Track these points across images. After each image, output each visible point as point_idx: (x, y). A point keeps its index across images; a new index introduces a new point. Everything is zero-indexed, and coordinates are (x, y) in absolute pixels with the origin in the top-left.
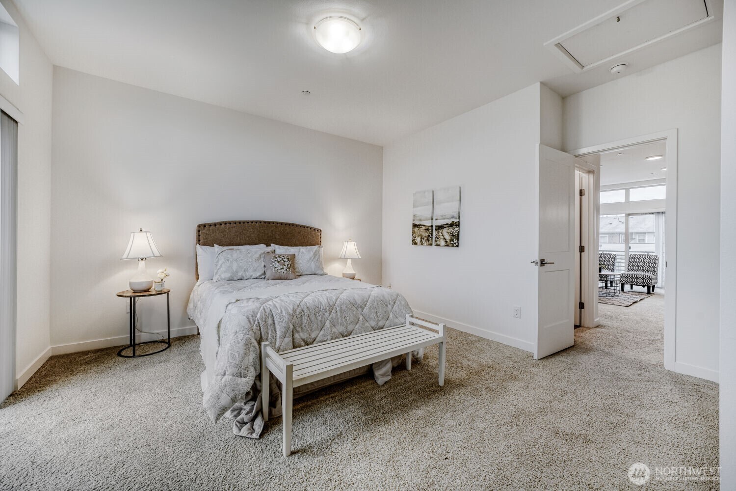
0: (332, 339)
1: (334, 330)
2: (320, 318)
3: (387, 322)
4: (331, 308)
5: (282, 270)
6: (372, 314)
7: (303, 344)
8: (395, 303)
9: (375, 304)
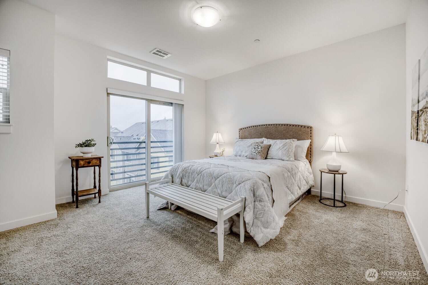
0: (195, 189)
1: (197, 185)
2: (193, 176)
3: (230, 195)
4: (200, 173)
5: (254, 154)
6: (220, 185)
7: (185, 185)
8: (239, 184)
9: (224, 180)
